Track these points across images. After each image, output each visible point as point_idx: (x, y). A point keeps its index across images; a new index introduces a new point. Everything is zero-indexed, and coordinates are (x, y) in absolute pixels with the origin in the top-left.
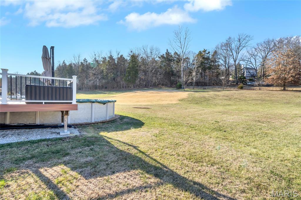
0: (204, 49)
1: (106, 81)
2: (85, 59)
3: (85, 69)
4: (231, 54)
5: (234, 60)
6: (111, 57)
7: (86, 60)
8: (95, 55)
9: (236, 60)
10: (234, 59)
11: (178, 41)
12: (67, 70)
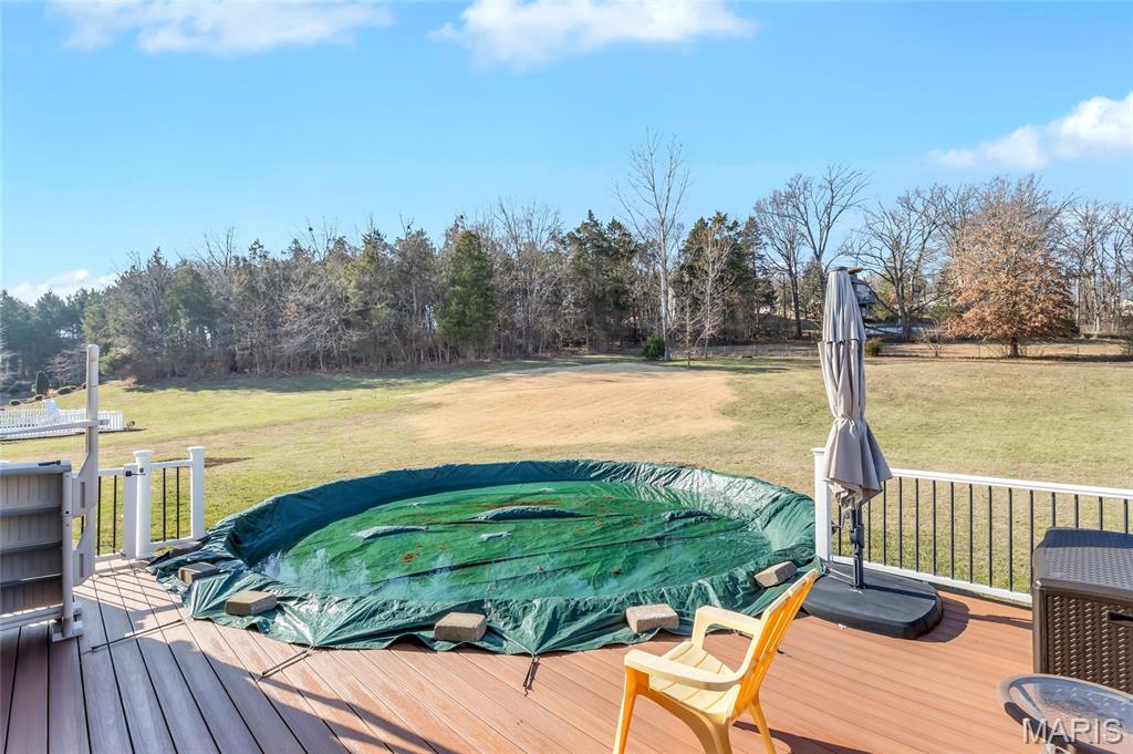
0: (718, 214)
1: (366, 335)
2: (256, 243)
3: (262, 287)
4: (804, 230)
5: (815, 253)
6: (374, 240)
7: (262, 247)
8: (311, 229)
9: (821, 252)
10: (814, 248)
11: (645, 181)
12: (179, 291)
